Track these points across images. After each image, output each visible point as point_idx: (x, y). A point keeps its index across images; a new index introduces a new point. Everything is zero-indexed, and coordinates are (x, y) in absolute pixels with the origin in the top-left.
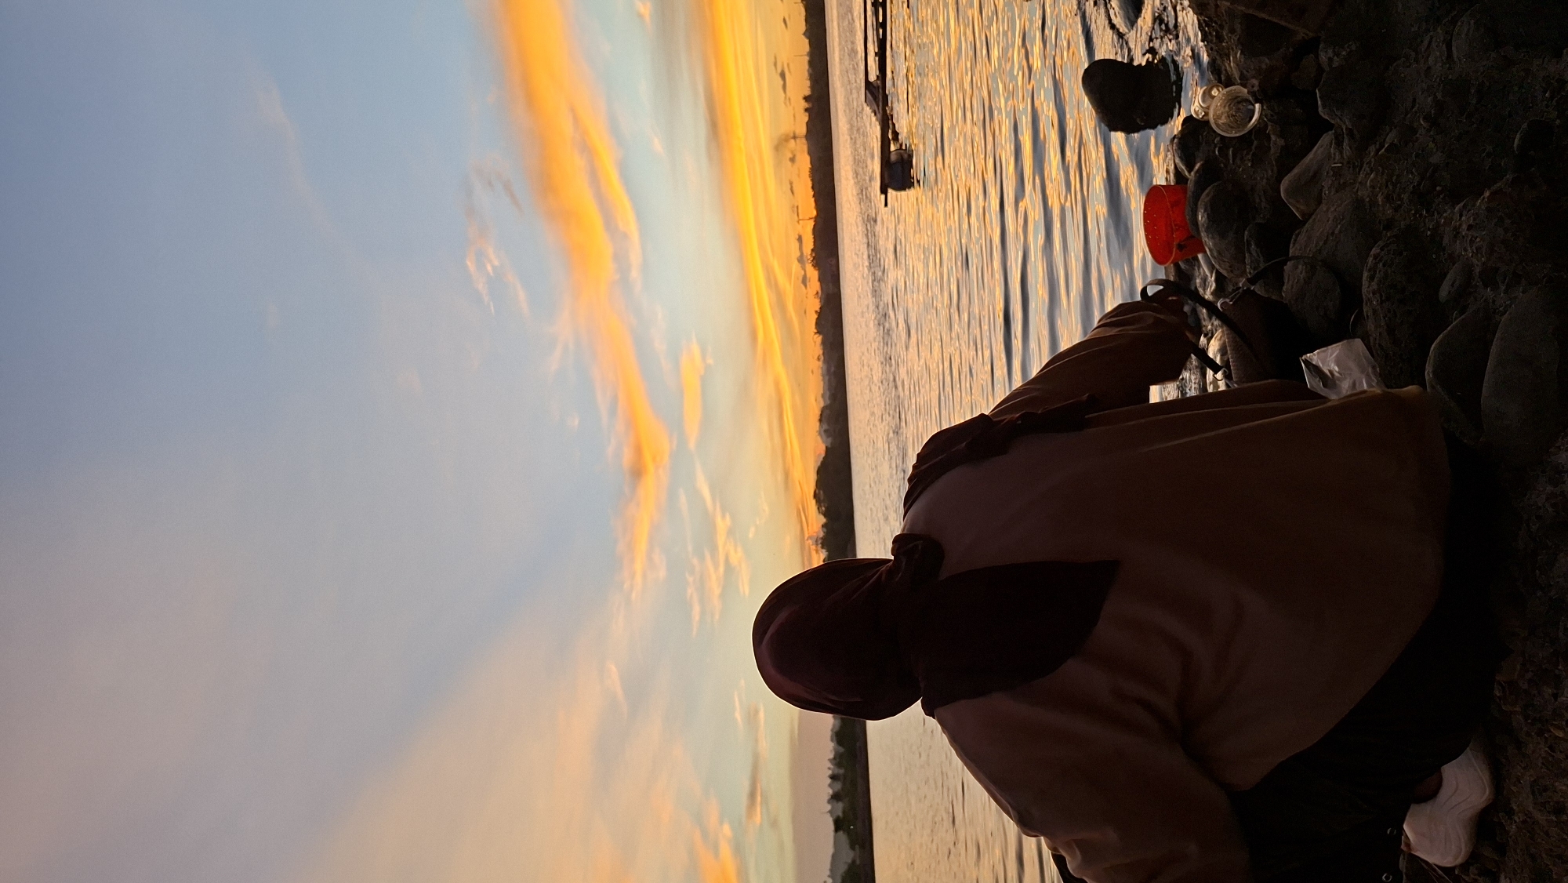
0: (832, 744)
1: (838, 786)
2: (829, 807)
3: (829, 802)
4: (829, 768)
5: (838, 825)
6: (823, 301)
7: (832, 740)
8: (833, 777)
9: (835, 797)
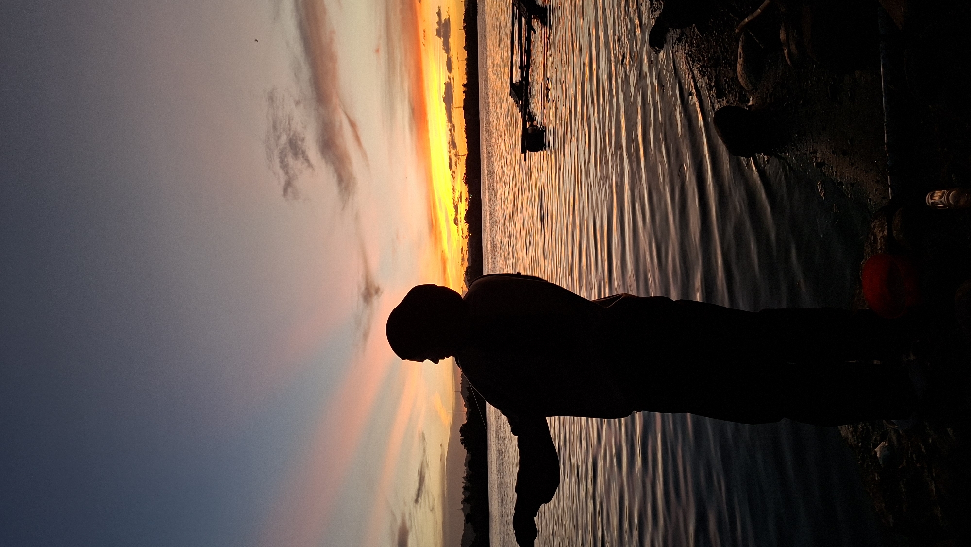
0: (465, 468)
1: (468, 494)
2: (462, 506)
3: (462, 503)
4: (463, 483)
5: (468, 519)
6: (470, 204)
7: (465, 466)
8: (465, 488)
9: (465, 501)
